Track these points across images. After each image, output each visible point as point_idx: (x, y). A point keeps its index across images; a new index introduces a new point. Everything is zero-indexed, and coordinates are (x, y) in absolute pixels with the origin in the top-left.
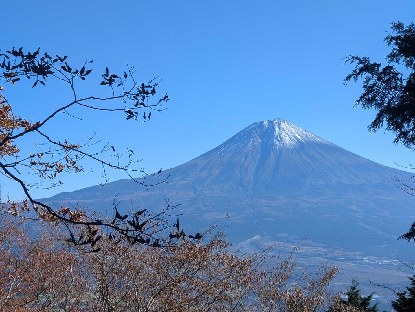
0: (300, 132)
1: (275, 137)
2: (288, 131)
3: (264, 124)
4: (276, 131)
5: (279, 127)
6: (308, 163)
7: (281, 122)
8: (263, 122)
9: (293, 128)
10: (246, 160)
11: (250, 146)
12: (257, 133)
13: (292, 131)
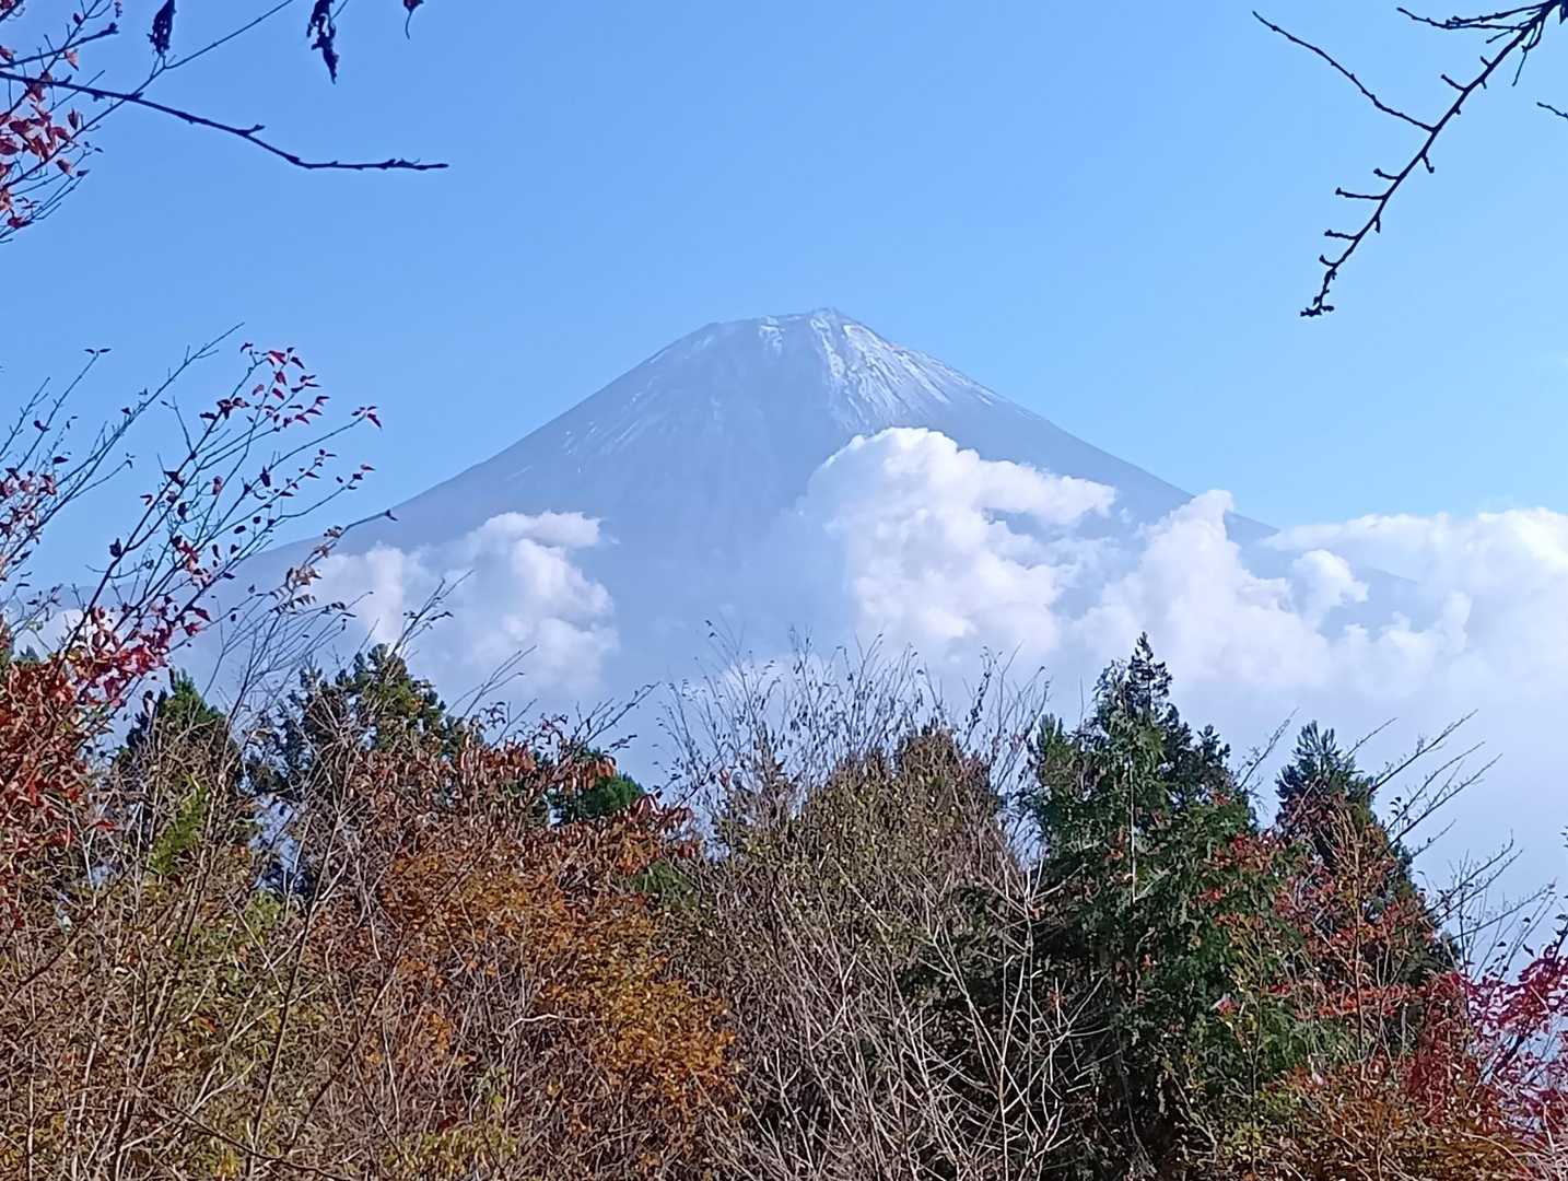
0: (941, 375)
1: (833, 395)
2: (888, 369)
4: (829, 367)
7: (847, 328)
8: (753, 325)
9: (905, 355)
13: (907, 370)
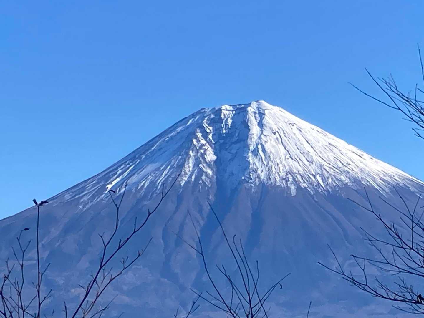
1: (252, 148)
2: (284, 133)
3: (223, 116)
4: (254, 133)
5: (261, 125)
6: (334, 218)
8: (220, 110)
10: (177, 208)
11: (189, 171)
12: (205, 136)
